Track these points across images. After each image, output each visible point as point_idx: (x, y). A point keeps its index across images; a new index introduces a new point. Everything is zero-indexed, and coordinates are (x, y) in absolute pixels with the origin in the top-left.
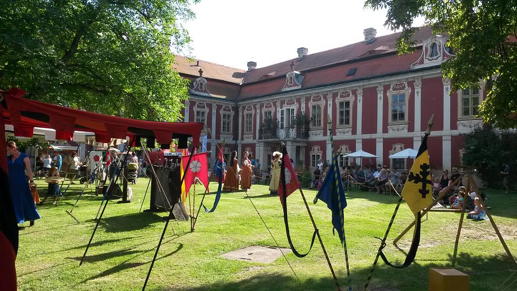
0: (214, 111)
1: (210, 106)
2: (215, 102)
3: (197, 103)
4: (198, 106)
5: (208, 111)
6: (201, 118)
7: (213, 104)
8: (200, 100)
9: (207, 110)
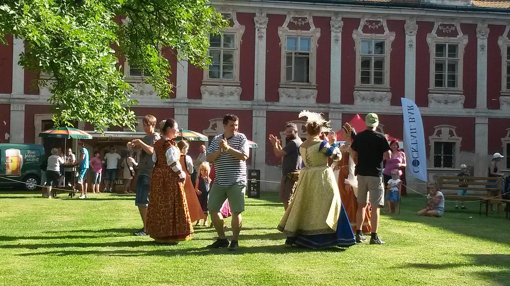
0: (482, 41)
1: (470, 30)
2: (484, 20)
3: (436, 27)
4: (440, 33)
5: (466, 41)
6: (446, 58)
7: (479, 25)
8: (443, 18)
9: (462, 40)
